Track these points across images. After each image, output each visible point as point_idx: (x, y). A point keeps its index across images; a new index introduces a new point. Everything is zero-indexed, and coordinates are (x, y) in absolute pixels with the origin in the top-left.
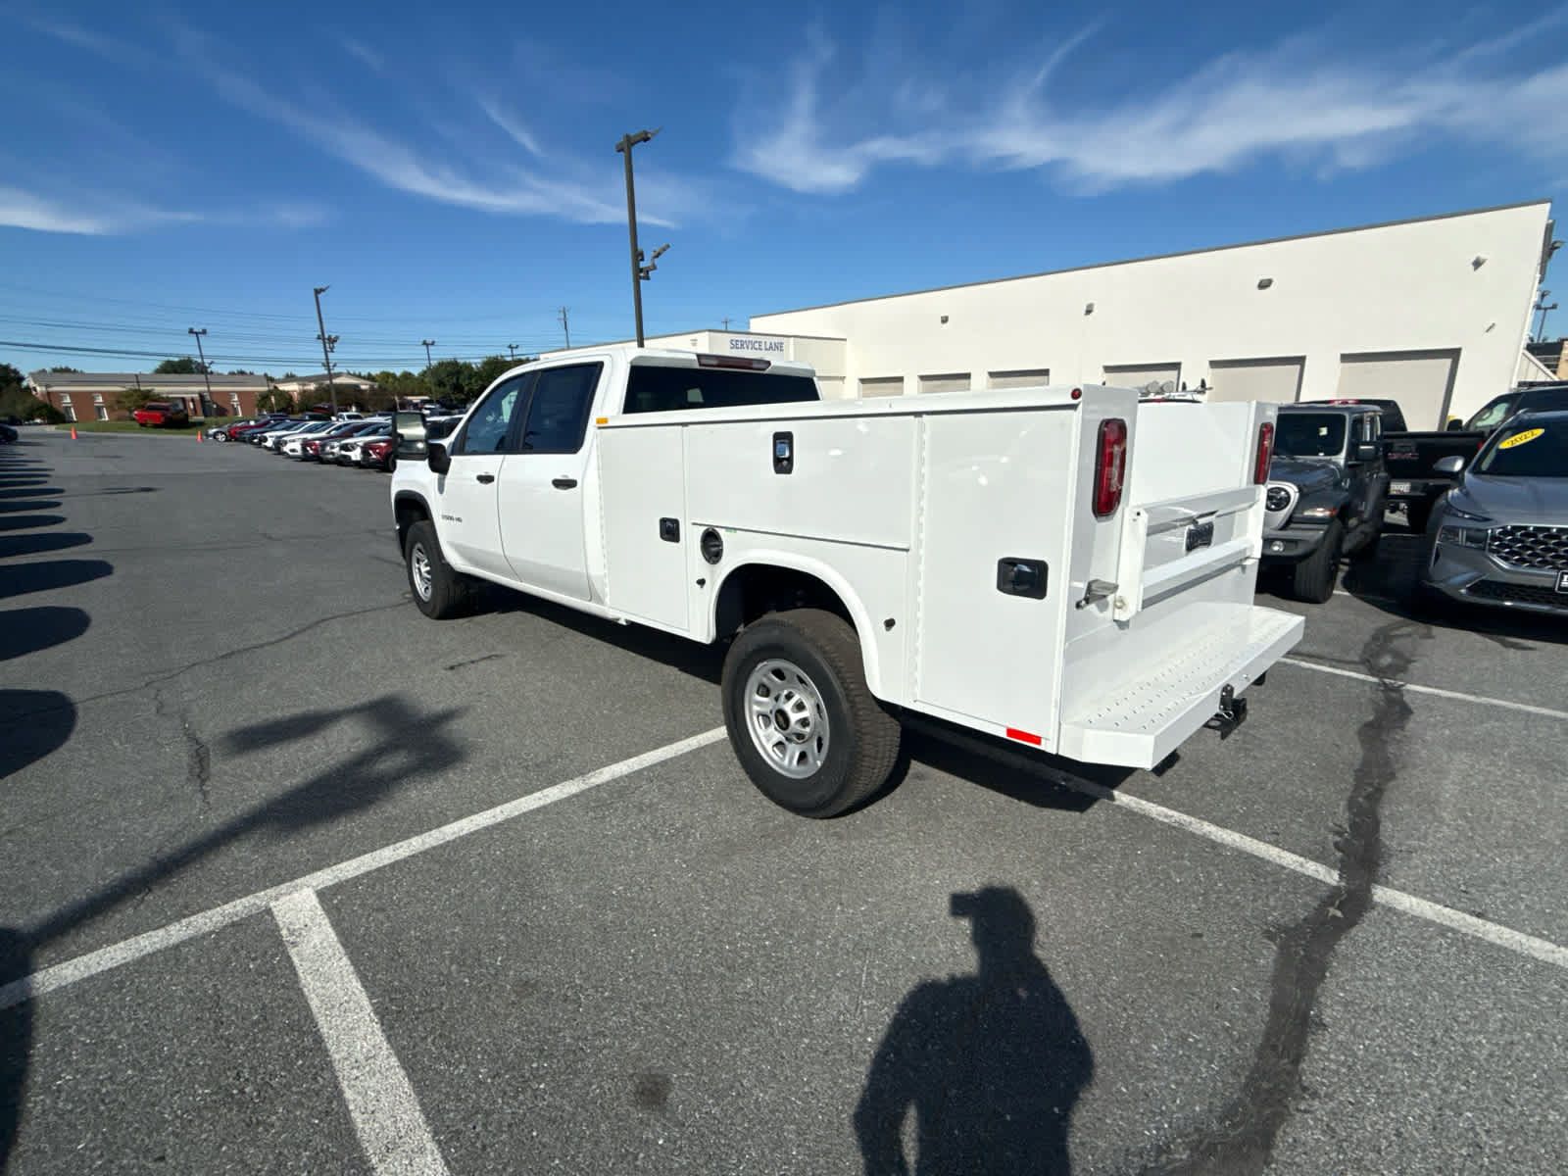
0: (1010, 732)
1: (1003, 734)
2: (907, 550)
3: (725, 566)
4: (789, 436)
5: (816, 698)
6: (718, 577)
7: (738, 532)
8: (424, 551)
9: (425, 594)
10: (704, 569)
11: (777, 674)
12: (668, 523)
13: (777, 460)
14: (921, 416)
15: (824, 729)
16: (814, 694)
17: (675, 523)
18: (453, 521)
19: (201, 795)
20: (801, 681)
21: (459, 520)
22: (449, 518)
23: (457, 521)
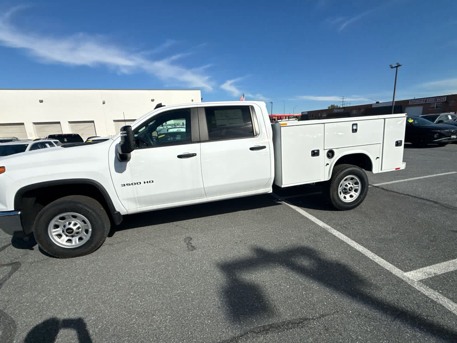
0: (396, 169)
1: (395, 170)
2: (380, 143)
3: (336, 158)
4: (356, 124)
5: (355, 181)
6: (333, 161)
7: (340, 149)
8: (71, 217)
9: (74, 243)
10: (328, 161)
11: (345, 180)
12: (315, 151)
13: (353, 130)
14: (385, 119)
15: (358, 187)
16: (356, 180)
17: (318, 151)
18: (140, 185)
19: (327, 317)
20: (352, 179)
21: (149, 182)
22: (130, 185)
23: (146, 183)
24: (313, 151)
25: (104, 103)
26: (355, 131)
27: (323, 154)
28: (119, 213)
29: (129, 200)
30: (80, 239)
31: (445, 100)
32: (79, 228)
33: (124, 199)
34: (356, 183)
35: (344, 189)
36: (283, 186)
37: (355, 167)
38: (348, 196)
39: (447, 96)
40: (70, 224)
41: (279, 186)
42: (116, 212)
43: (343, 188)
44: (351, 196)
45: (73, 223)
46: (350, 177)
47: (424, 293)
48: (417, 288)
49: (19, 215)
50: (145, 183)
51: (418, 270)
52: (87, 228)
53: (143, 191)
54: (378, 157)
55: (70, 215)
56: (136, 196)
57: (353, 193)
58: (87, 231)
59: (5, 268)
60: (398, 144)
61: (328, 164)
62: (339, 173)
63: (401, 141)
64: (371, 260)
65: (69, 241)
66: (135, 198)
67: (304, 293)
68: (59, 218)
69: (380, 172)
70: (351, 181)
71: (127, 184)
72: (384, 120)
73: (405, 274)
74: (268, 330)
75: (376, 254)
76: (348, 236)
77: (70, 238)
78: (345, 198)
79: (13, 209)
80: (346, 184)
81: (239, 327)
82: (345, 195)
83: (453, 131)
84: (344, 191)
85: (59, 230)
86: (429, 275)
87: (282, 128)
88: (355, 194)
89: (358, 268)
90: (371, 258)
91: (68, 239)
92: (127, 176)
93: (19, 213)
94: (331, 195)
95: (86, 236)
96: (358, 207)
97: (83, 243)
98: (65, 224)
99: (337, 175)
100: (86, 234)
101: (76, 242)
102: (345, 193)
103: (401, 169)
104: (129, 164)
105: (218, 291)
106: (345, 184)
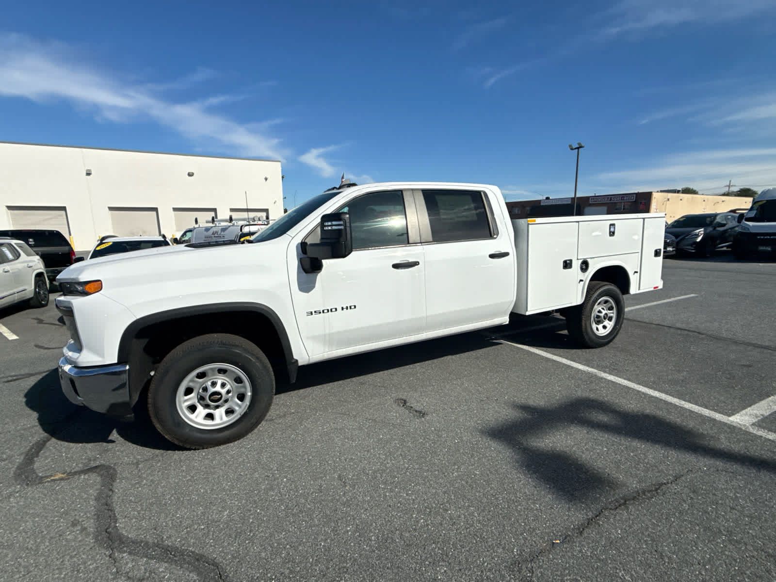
0: (655, 288)
1: (652, 289)
2: (639, 252)
3: (590, 273)
4: (613, 225)
5: (610, 305)
6: (588, 276)
7: (596, 259)
8: (217, 372)
9: (217, 420)
10: (581, 276)
11: (599, 304)
12: (568, 262)
13: (610, 232)
14: (644, 219)
15: (613, 313)
16: (611, 303)
17: (571, 261)
18: (336, 312)
19: (683, 478)
20: (606, 302)
21: (349, 308)
22: (320, 313)
23: (345, 310)
24: (565, 262)
25: (88, 174)
26: (612, 234)
27: (576, 265)
28: (297, 361)
29: (314, 338)
30: (229, 412)
31: (634, 199)
32: (228, 392)
33: (308, 338)
34: (611, 308)
35: (597, 317)
36: (528, 313)
37: (611, 285)
38: (600, 327)
39: (636, 194)
40: (214, 384)
41: (523, 313)
42: (293, 361)
43: (595, 316)
44: (605, 327)
45: (219, 383)
46: (604, 300)
47: (767, 437)
48: (754, 432)
49: (127, 372)
50: (343, 309)
51: (741, 413)
52: (242, 390)
53: (339, 322)
54: (636, 271)
55: (215, 368)
56: (327, 332)
57: (606, 323)
58: (241, 397)
59: (82, 477)
60: (657, 253)
61: (581, 281)
62: (594, 294)
63: (660, 250)
64: (681, 407)
65: (210, 416)
66: (325, 335)
67: (632, 454)
68: (198, 374)
69: (638, 292)
70: (605, 305)
71: (315, 312)
72: (642, 220)
73: (732, 418)
74: (625, 504)
75: (679, 398)
76: (629, 380)
77: (211, 411)
78: (597, 329)
79: (116, 361)
80: (600, 310)
81: (583, 506)
82: (598, 326)
83: (668, 241)
84: (596, 319)
85: (192, 398)
86: (757, 417)
87: (530, 226)
88: (610, 324)
89: (673, 418)
90: (677, 404)
91: (206, 413)
92: (316, 298)
93: (127, 367)
94: (583, 325)
95: (240, 406)
96: (611, 343)
97: (234, 418)
98: (204, 385)
99: (591, 297)
100: (239, 402)
101: (221, 418)
102: (598, 323)
103: (659, 288)
104: (321, 277)
105: (514, 466)
106: (598, 310)
